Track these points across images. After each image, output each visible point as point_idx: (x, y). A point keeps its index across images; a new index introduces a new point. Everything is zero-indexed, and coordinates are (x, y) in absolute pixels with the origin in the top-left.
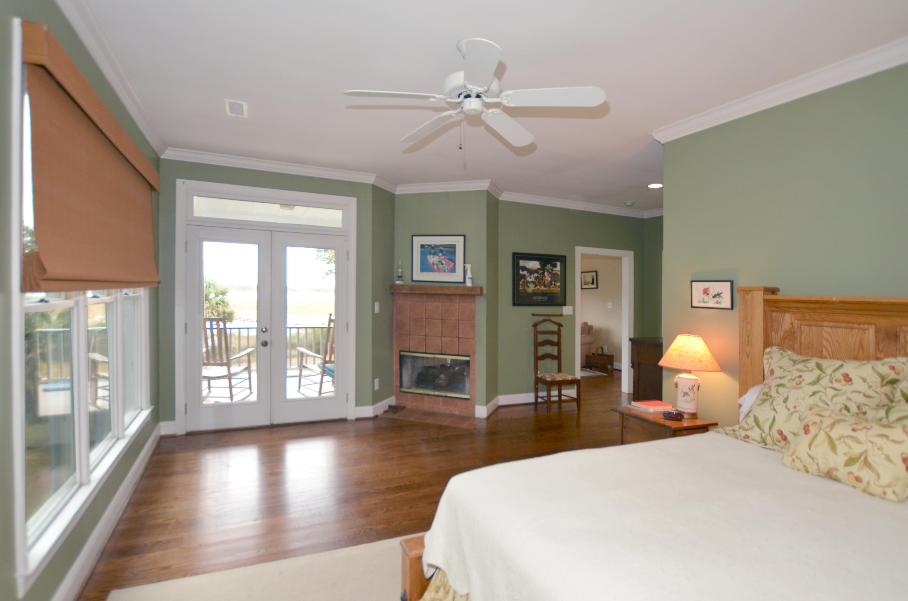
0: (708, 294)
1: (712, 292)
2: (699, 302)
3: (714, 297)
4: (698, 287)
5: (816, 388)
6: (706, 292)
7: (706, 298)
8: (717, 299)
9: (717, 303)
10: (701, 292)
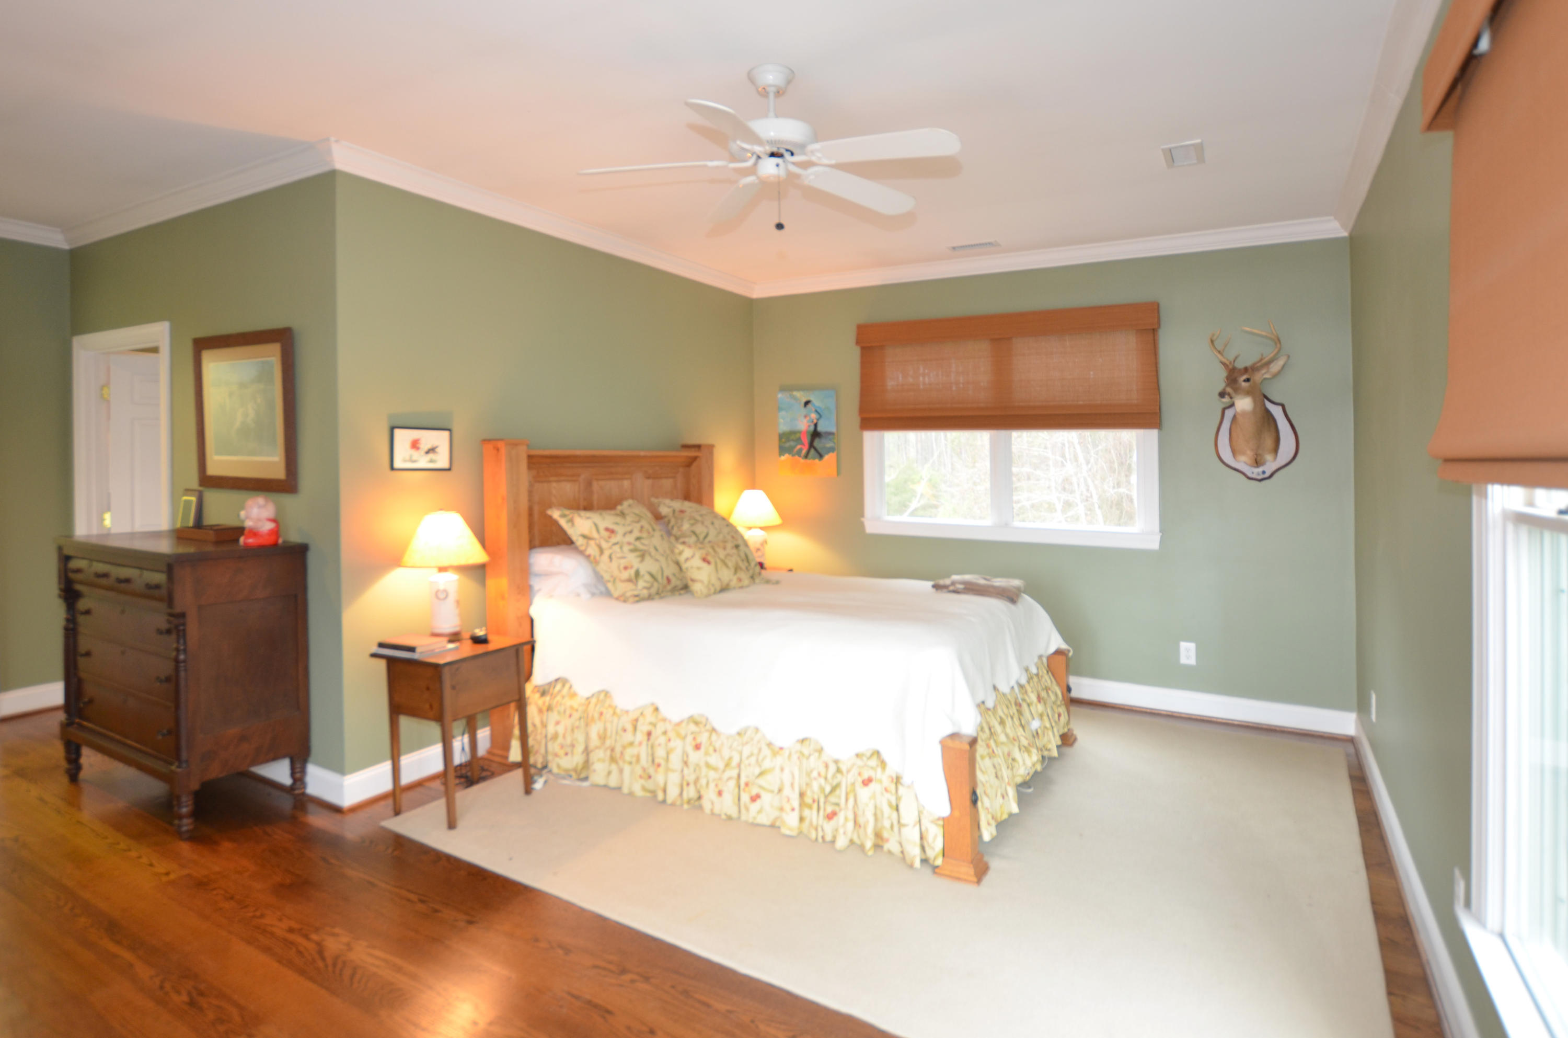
0: (418, 449)
1: (425, 446)
2: (405, 461)
3: (427, 452)
4: (403, 438)
5: (607, 553)
6: (415, 445)
7: (415, 454)
8: (431, 456)
9: (431, 461)
10: (408, 445)
